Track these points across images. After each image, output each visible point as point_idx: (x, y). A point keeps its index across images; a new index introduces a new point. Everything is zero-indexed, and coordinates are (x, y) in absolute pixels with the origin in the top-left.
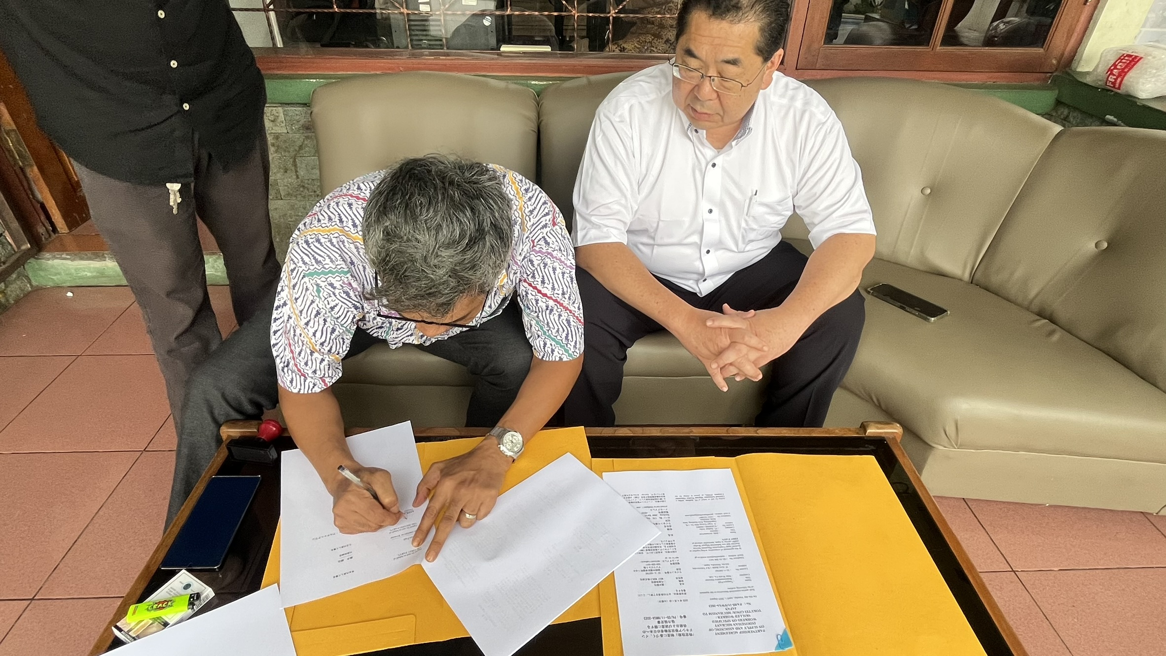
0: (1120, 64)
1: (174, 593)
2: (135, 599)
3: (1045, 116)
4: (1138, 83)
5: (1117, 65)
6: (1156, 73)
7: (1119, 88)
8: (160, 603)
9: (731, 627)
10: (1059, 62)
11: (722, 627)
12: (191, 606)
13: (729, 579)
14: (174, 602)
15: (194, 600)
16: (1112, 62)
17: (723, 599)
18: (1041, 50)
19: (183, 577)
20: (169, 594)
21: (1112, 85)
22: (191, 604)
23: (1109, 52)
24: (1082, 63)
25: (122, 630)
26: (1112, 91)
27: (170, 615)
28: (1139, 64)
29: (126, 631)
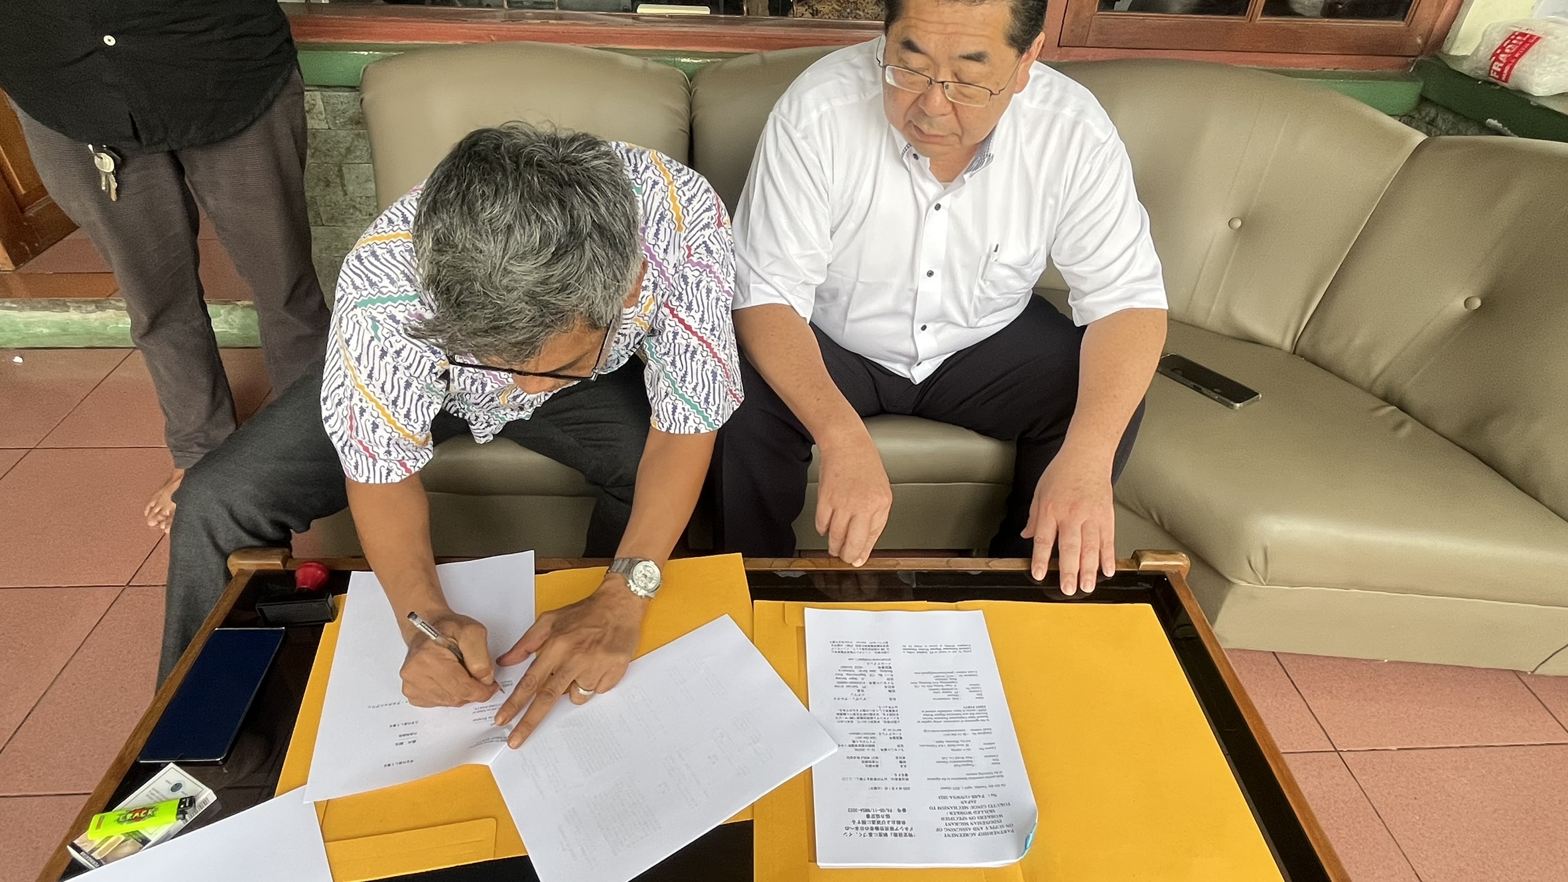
0: (1509, 46)
1: (157, 797)
2: (101, 805)
3: (1405, 118)
4: (1532, 74)
5: (1504, 48)
6: (1558, 59)
7: (1506, 81)
8: (135, 811)
9: (967, 826)
10: (1425, 43)
11: (955, 827)
12: (181, 816)
13: (969, 762)
14: (157, 809)
15: (185, 806)
16: (1498, 44)
17: (958, 788)
18: (1401, 24)
19: (171, 774)
20: (151, 798)
21: (1497, 77)
22: (181, 812)
23: (1494, 29)
24: (1457, 43)
25: (82, 851)
26: (1497, 84)
27: (152, 828)
28: (1536, 46)
29: (87, 851)
